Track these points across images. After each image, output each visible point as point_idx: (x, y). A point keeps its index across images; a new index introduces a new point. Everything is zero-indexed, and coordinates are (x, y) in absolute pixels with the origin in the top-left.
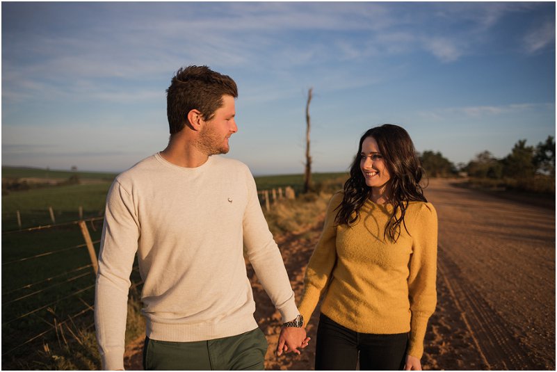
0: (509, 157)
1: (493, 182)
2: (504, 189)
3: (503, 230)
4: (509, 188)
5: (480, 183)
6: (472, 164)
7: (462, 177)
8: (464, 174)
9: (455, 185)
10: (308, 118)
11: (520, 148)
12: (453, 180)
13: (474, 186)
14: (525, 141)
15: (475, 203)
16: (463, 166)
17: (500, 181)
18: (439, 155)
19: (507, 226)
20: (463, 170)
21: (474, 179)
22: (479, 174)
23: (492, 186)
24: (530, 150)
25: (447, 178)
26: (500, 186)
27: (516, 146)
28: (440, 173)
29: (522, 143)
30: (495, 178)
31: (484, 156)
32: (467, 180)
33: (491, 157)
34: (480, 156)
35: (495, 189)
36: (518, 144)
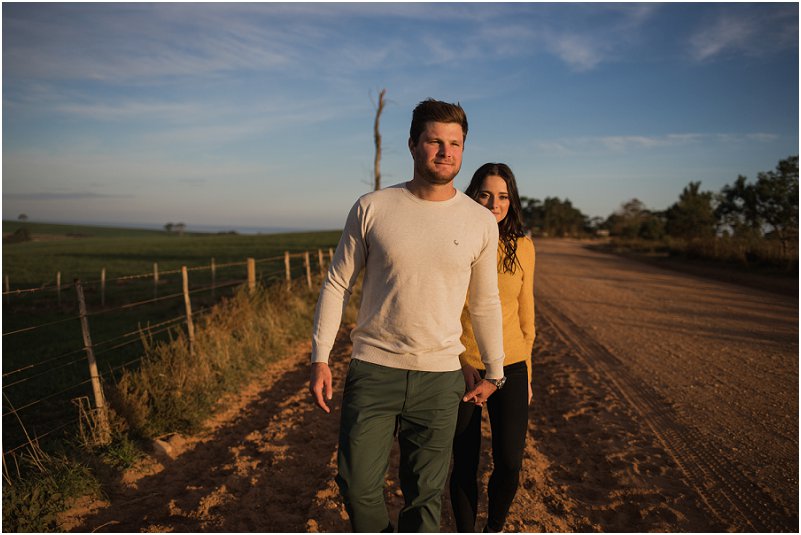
0: (676, 207)
1: (647, 244)
2: (666, 255)
3: (697, 321)
4: (675, 253)
5: (628, 246)
6: (613, 219)
7: (599, 237)
8: (604, 233)
9: (591, 248)
10: (377, 139)
11: (691, 194)
12: (588, 242)
13: (619, 250)
14: (699, 184)
15: (632, 275)
16: (600, 221)
17: (657, 243)
18: (568, 204)
19: (701, 314)
20: (602, 226)
21: (618, 240)
22: (626, 232)
23: (647, 250)
24: (707, 196)
25: (579, 238)
26: (659, 250)
27: (686, 191)
28: (569, 231)
29: (694, 187)
30: (650, 238)
31: (632, 206)
32: (608, 240)
33: (642, 208)
34: (627, 206)
35: (652, 254)
36: (689, 188)
